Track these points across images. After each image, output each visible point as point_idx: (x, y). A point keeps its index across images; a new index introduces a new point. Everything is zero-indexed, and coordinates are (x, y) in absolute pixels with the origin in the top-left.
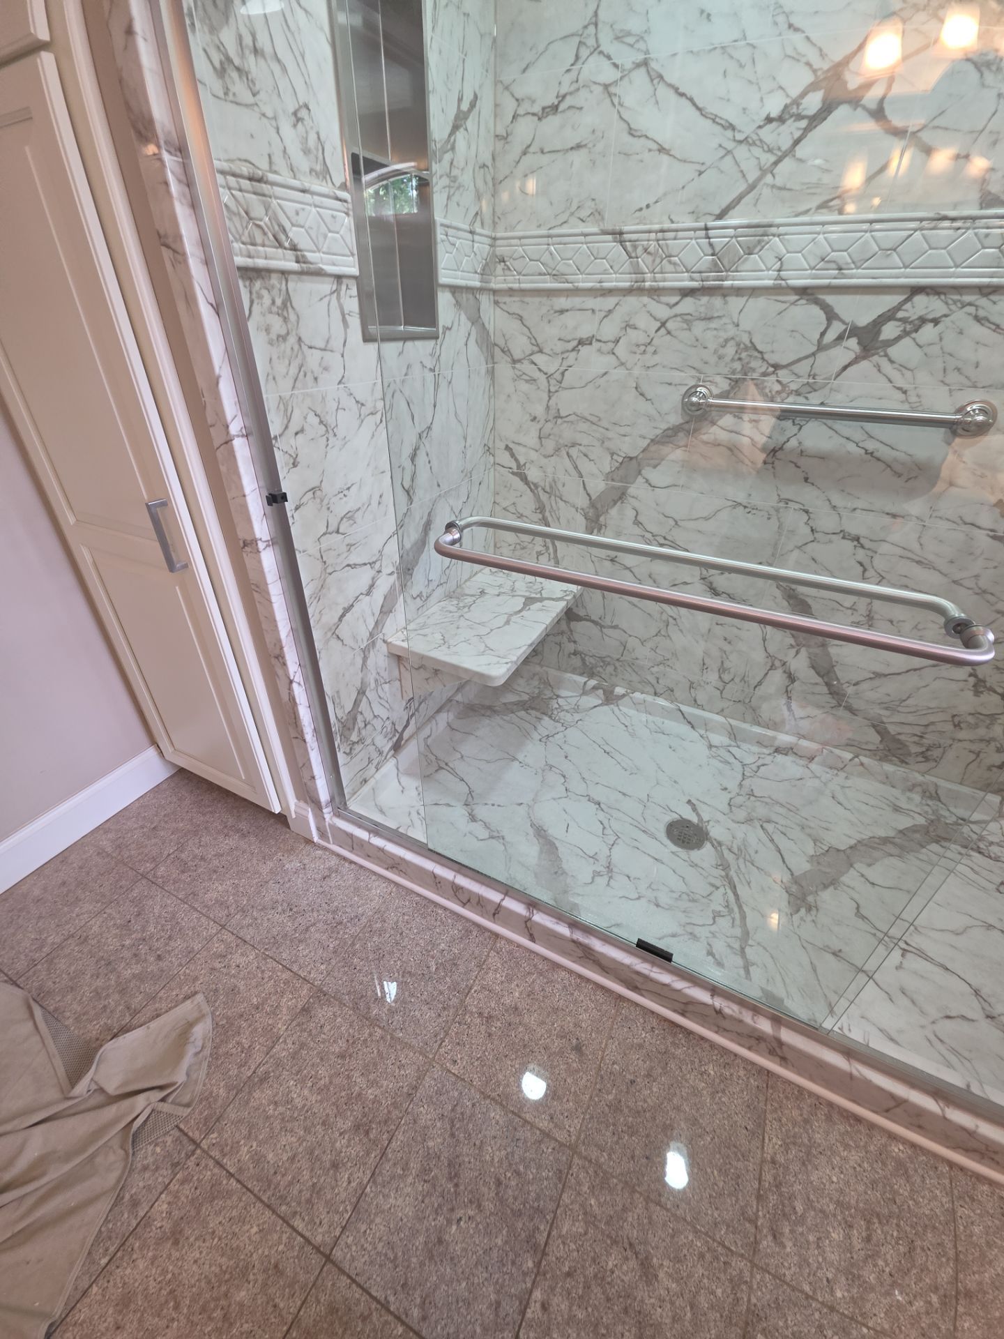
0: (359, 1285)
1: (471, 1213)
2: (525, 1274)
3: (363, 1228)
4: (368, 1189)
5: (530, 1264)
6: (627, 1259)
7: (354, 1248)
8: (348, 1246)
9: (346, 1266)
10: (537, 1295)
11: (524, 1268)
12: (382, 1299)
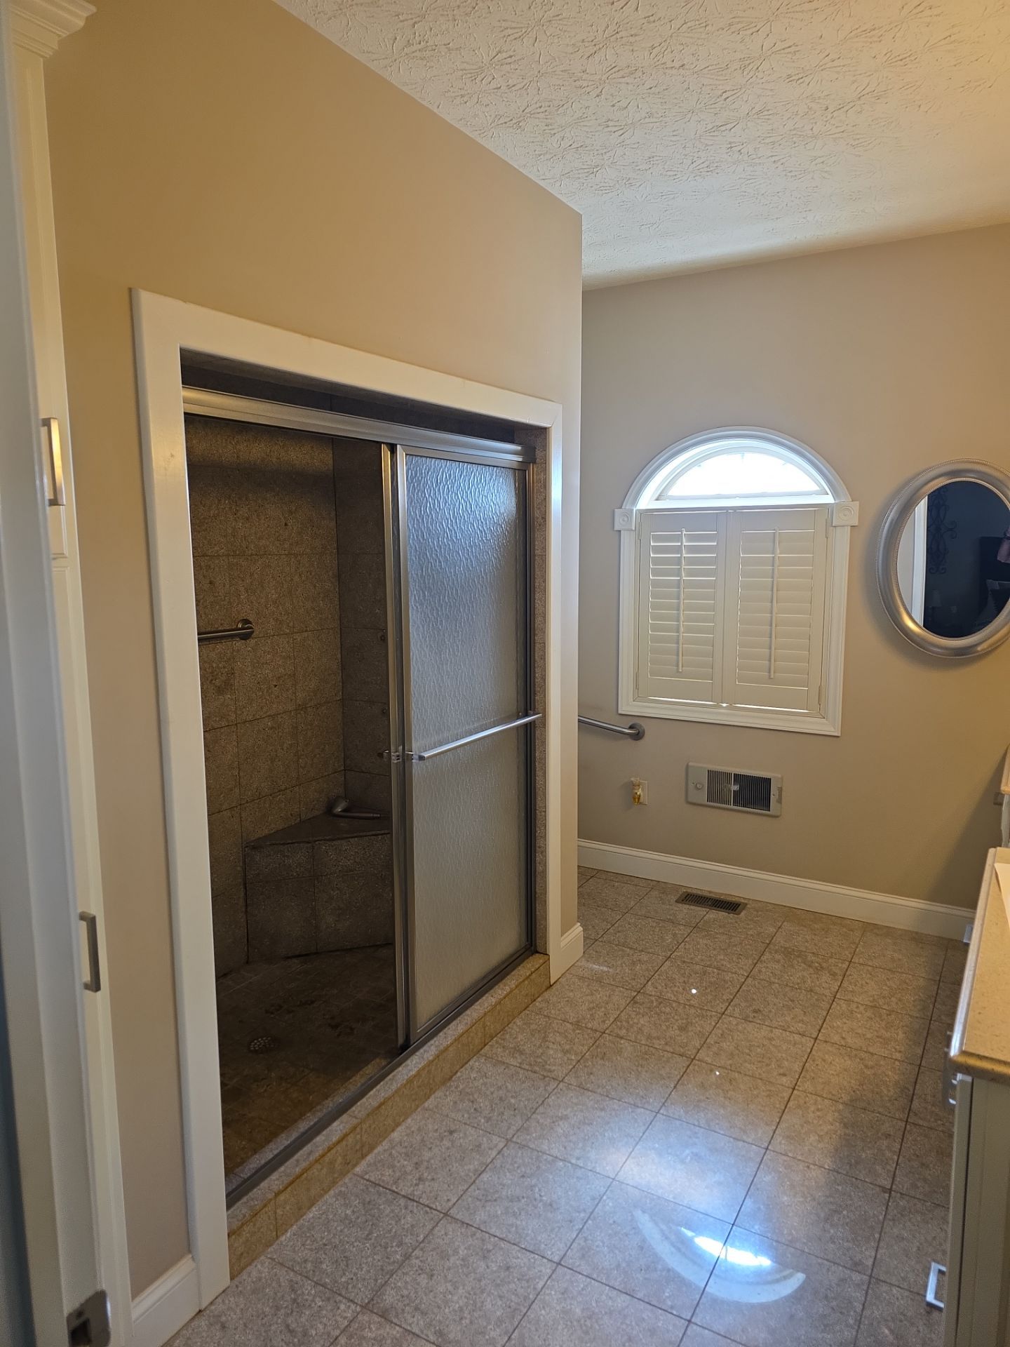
0: (571, 1245)
1: (537, 1190)
2: (565, 1166)
3: (543, 1246)
4: (523, 1246)
5: (561, 1163)
6: (559, 1125)
7: (553, 1250)
8: (552, 1253)
9: (562, 1253)
10: (574, 1161)
11: (563, 1166)
12: (577, 1232)
